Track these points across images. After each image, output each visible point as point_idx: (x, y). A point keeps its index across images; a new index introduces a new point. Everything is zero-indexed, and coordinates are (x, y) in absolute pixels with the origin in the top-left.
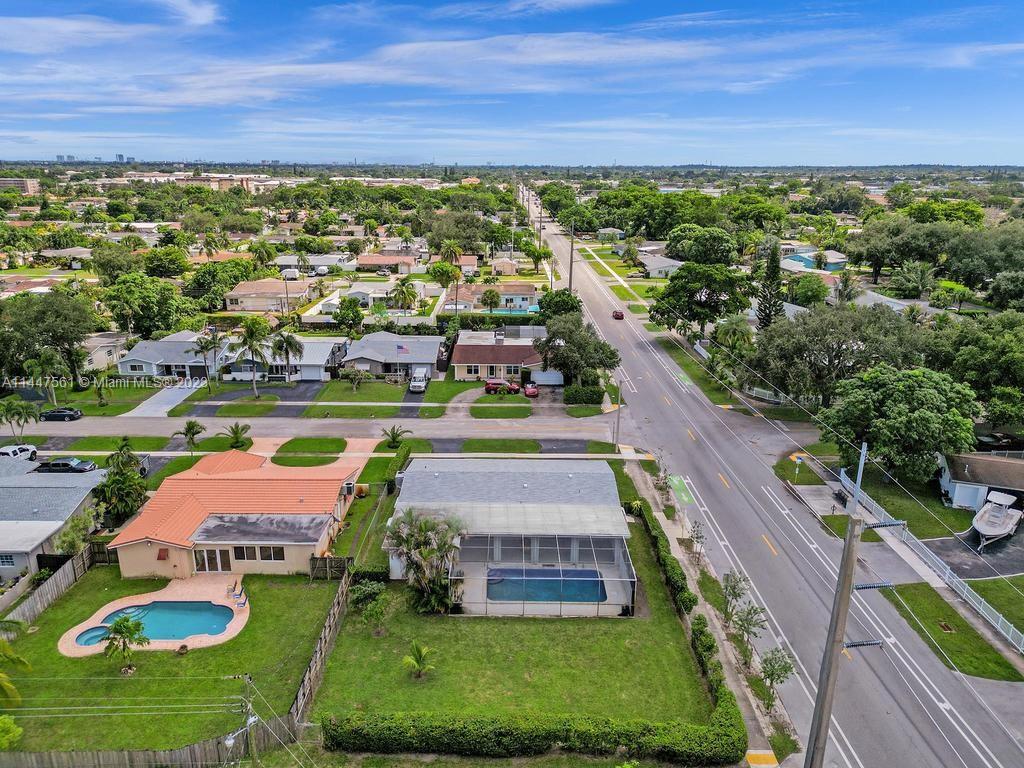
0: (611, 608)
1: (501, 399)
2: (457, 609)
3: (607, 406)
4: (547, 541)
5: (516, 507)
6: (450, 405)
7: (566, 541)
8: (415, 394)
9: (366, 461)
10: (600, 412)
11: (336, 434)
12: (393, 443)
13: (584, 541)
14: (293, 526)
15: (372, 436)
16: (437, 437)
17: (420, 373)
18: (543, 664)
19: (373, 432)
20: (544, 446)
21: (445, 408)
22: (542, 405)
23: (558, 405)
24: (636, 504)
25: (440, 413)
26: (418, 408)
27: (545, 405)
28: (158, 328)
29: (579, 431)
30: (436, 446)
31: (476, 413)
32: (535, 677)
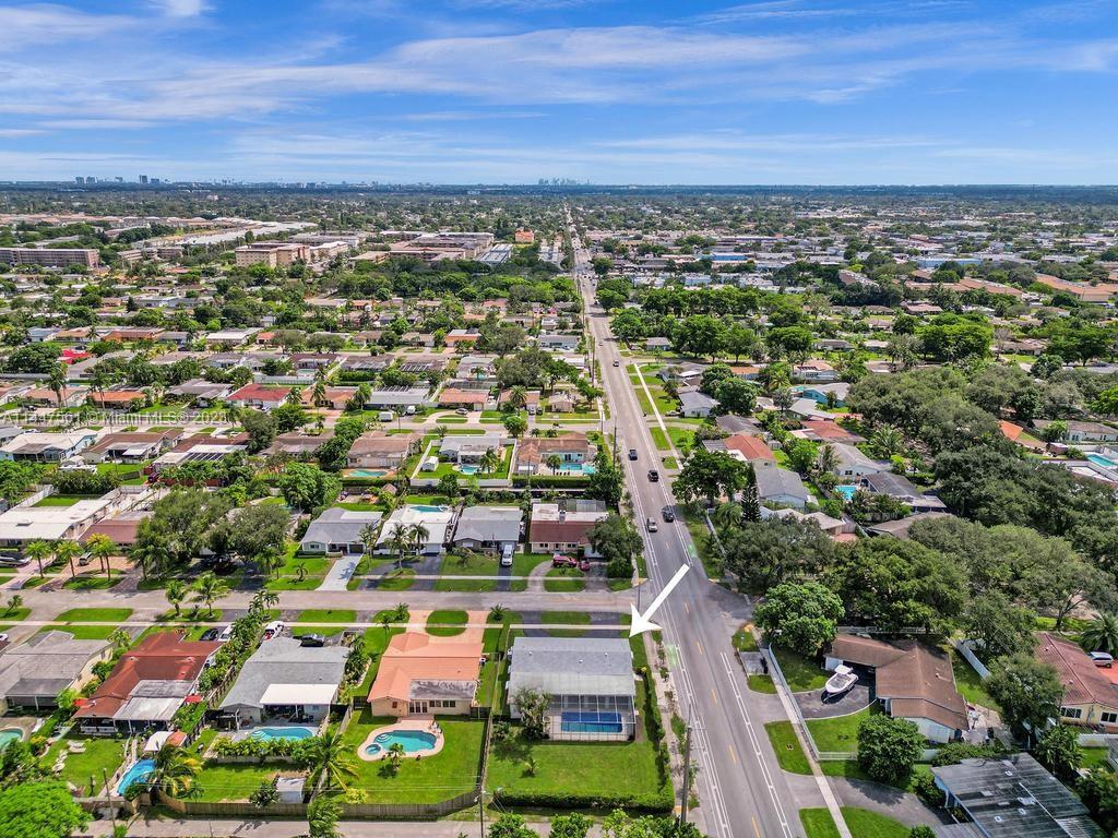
0: (623, 736)
1: (563, 572)
2: (547, 736)
3: (636, 580)
4: (592, 698)
5: (574, 676)
6: (530, 578)
7: (602, 698)
8: (505, 568)
9: (483, 631)
10: (630, 586)
11: (459, 607)
12: (496, 616)
13: (611, 698)
14: (458, 688)
15: (482, 609)
16: (524, 609)
17: (508, 549)
18: (589, 766)
19: (484, 605)
20: (593, 618)
21: (526, 581)
22: (591, 579)
23: (601, 579)
24: (644, 669)
25: (522, 586)
26: (509, 581)
27: (594, 578)
28: (316, 505)
29: (616, 604)
30: (524, 618)
31: (550, 587)
32: (584, 772)
